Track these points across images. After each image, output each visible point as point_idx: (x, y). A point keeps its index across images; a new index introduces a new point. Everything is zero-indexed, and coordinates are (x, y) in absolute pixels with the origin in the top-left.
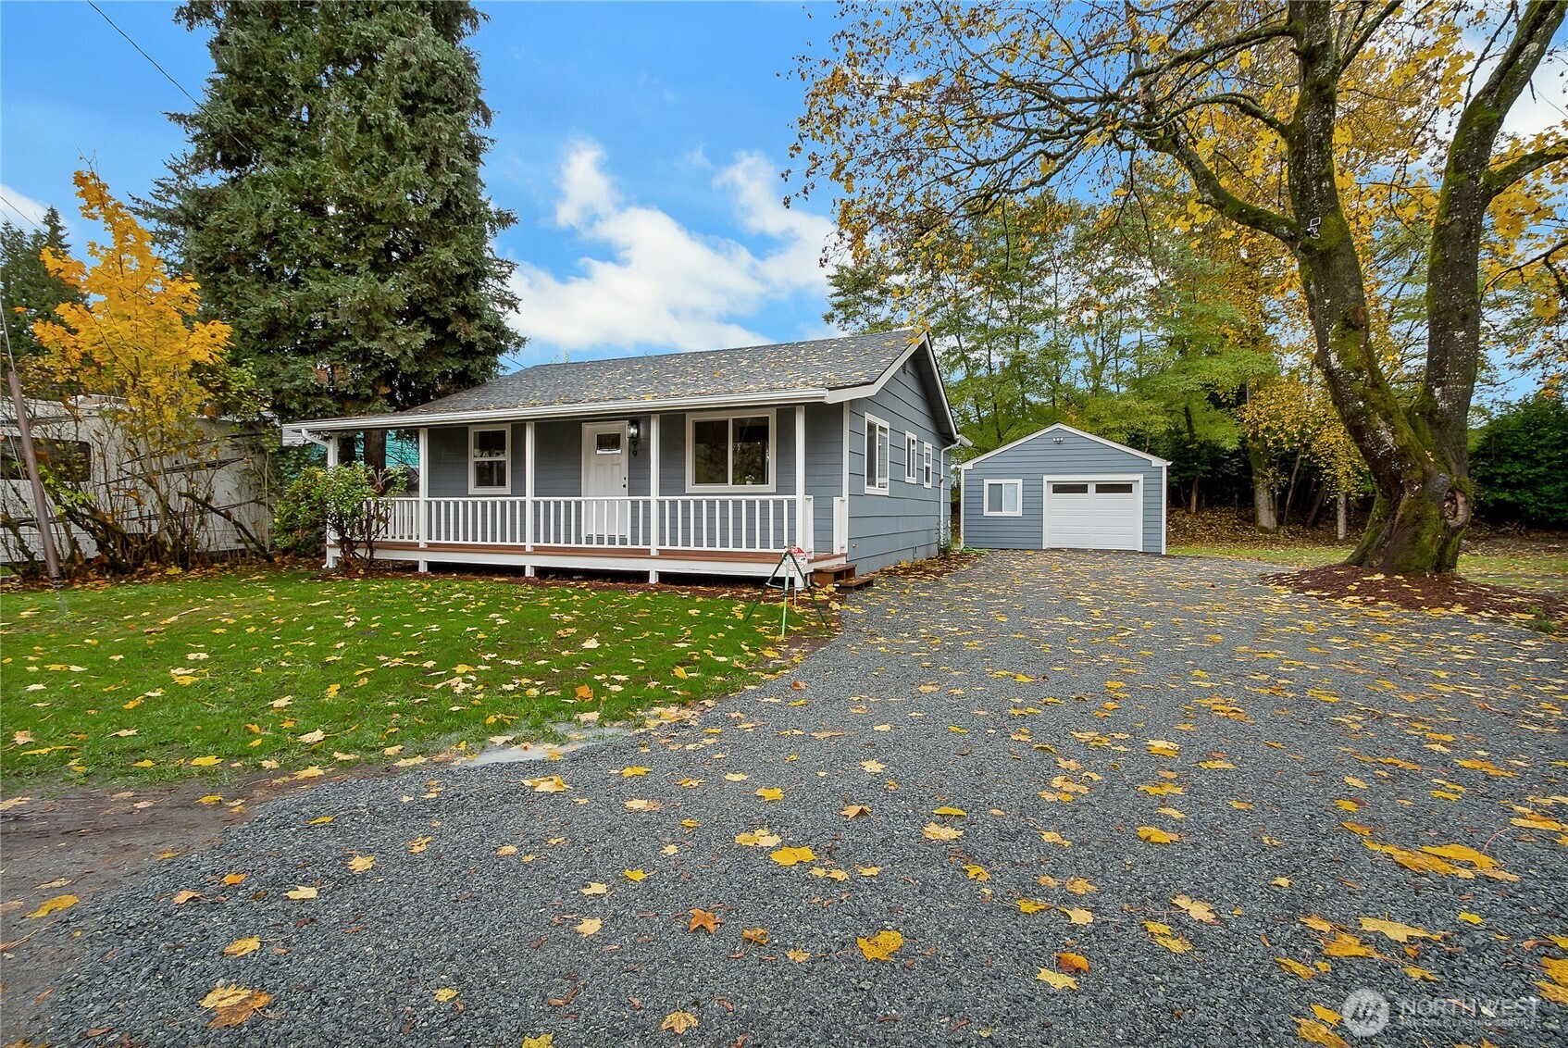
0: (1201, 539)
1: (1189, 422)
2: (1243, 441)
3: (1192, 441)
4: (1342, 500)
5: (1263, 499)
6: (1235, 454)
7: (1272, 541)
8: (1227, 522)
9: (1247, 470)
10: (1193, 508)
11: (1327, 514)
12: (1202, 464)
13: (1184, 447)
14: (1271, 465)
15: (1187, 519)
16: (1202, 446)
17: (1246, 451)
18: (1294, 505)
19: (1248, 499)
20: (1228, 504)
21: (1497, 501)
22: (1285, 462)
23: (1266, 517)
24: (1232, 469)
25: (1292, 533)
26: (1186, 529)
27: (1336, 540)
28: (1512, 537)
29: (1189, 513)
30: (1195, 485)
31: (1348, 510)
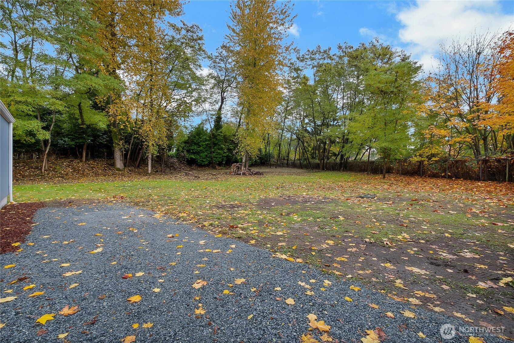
0: (87, 175)
1: (81, 113)
2: (108, 126)
3: (83, 123)
4: (150, 156)
5: (118, 155)
6: (105, 133)
7: (123, 175)
8: (101, 166)
9: (111, 141)
10: (84, 159)
11: (144, 162)
12: (89, 136)
13: (78, 126)
14: (121, 139)
15: (80, 164)
16: (88, 127)
17: (110, 132)
18: (130, 159)
19: (111, 155)
20: (100, 157)
21: (191, 158)
22: (127, 139)
23: (119, 164)
24: (103, 140)
25: (130, 171)
26: (79, 170)
27: (148, 173)
28: (195, 170)
29: (81, 161)
30: (85, 147)
31: (152, 160)
